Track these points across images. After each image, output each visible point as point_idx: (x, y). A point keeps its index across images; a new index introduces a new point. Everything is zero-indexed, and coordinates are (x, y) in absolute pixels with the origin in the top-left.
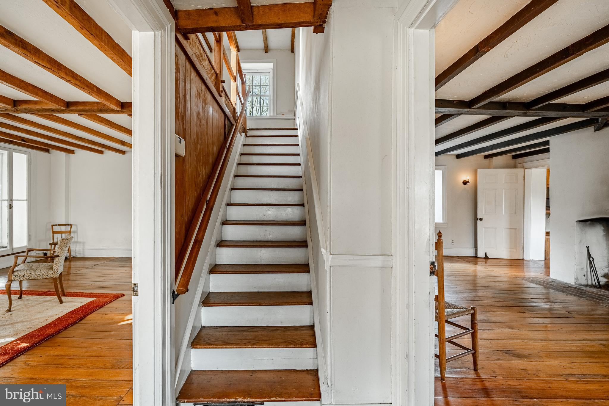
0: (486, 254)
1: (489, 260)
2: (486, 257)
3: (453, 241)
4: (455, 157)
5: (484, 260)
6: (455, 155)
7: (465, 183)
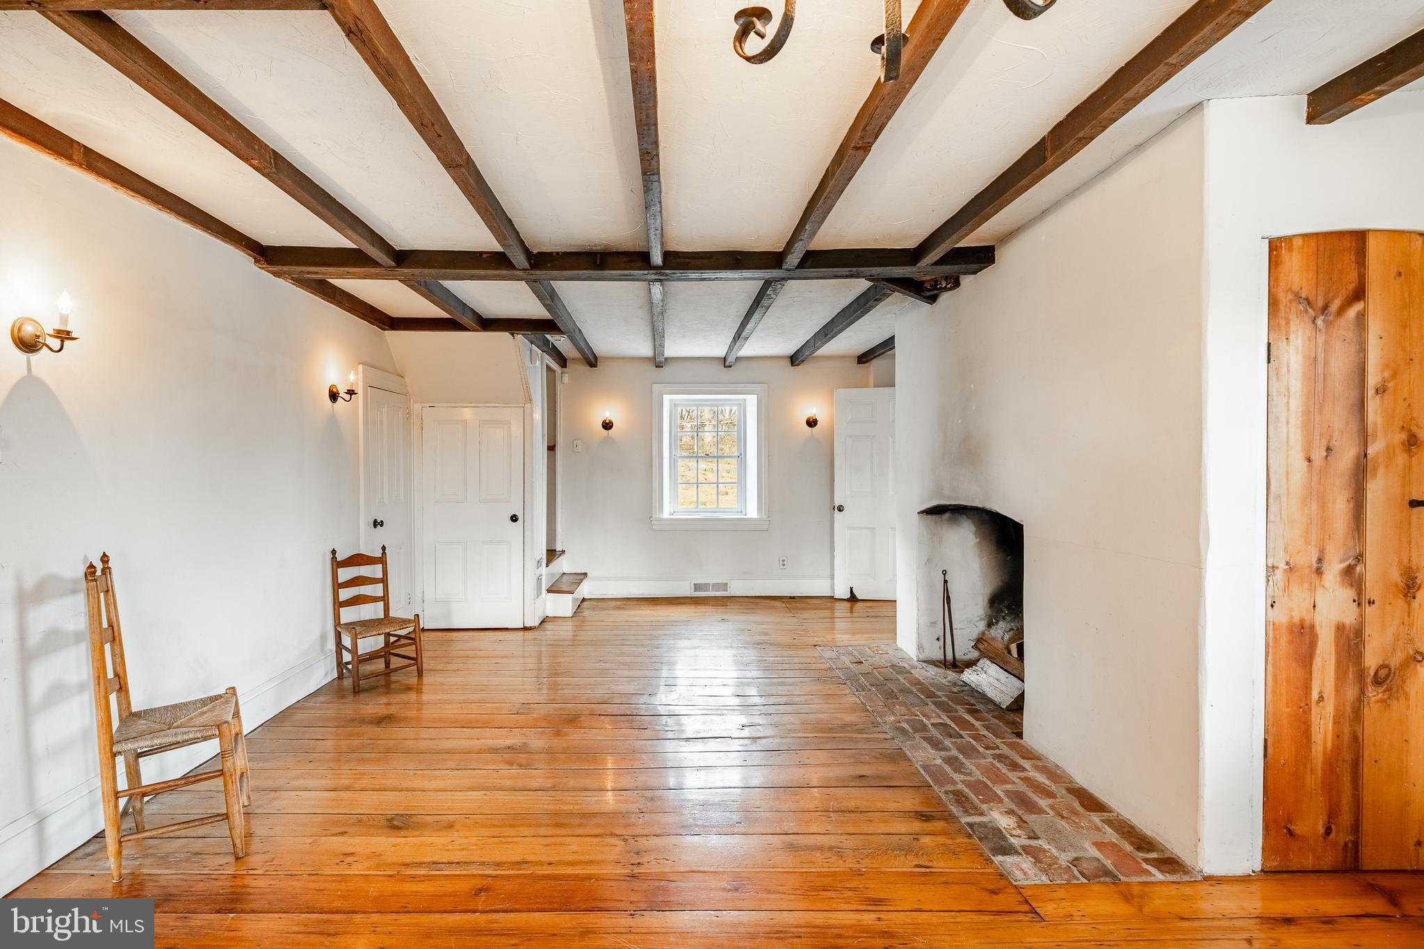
0: (851, 589)
1: (859, 605)
2: (853, 598)
3: (783, 561)
4: (788, 362)
5: (848, 605)
6: (788, 357)
7: (812, 423)
